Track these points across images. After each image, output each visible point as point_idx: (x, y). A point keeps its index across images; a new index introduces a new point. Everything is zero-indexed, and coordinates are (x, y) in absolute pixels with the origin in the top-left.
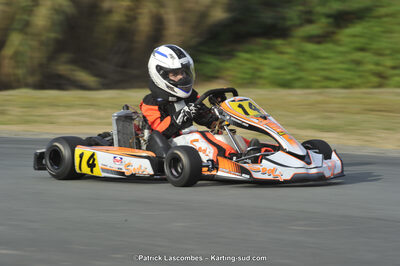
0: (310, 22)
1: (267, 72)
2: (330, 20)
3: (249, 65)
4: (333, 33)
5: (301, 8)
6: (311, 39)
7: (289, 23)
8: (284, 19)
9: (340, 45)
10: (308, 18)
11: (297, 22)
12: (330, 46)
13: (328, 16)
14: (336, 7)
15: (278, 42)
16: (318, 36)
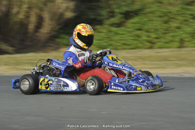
0: (113, 16)
2: (123, 16)
4: (124, 22)
5: (108, 10)
6: (113, 25)
7: (102, 17)
8: (100, 15)
9: (129, 28)
10: (112, 14)
11: (106, 17)
12: (123, 28)
13: (121, 13)
14: (125, 9)
15: (98, 27)
16: (117, 24)
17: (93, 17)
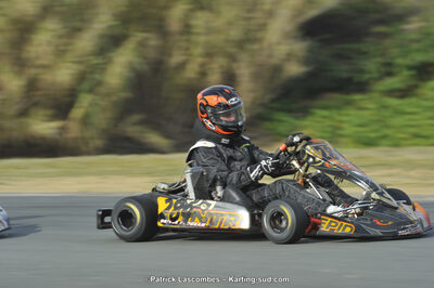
0: (390, 74)
1: (348, 130)
2: (412, 72)
3: (328, 122)
4: (416, 87)
5: (379, 60)
6: (391, 93)
7: (367, 76)
8: (362, 71)
9: (426, 100)
10: (388, 70)
11: (376, 75)
12: (413, 100)
13: (410, 68)
14: (419, 58)
15: (357, 97)
16: (400, 90)
17: (345, 75)
